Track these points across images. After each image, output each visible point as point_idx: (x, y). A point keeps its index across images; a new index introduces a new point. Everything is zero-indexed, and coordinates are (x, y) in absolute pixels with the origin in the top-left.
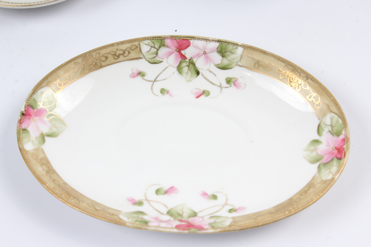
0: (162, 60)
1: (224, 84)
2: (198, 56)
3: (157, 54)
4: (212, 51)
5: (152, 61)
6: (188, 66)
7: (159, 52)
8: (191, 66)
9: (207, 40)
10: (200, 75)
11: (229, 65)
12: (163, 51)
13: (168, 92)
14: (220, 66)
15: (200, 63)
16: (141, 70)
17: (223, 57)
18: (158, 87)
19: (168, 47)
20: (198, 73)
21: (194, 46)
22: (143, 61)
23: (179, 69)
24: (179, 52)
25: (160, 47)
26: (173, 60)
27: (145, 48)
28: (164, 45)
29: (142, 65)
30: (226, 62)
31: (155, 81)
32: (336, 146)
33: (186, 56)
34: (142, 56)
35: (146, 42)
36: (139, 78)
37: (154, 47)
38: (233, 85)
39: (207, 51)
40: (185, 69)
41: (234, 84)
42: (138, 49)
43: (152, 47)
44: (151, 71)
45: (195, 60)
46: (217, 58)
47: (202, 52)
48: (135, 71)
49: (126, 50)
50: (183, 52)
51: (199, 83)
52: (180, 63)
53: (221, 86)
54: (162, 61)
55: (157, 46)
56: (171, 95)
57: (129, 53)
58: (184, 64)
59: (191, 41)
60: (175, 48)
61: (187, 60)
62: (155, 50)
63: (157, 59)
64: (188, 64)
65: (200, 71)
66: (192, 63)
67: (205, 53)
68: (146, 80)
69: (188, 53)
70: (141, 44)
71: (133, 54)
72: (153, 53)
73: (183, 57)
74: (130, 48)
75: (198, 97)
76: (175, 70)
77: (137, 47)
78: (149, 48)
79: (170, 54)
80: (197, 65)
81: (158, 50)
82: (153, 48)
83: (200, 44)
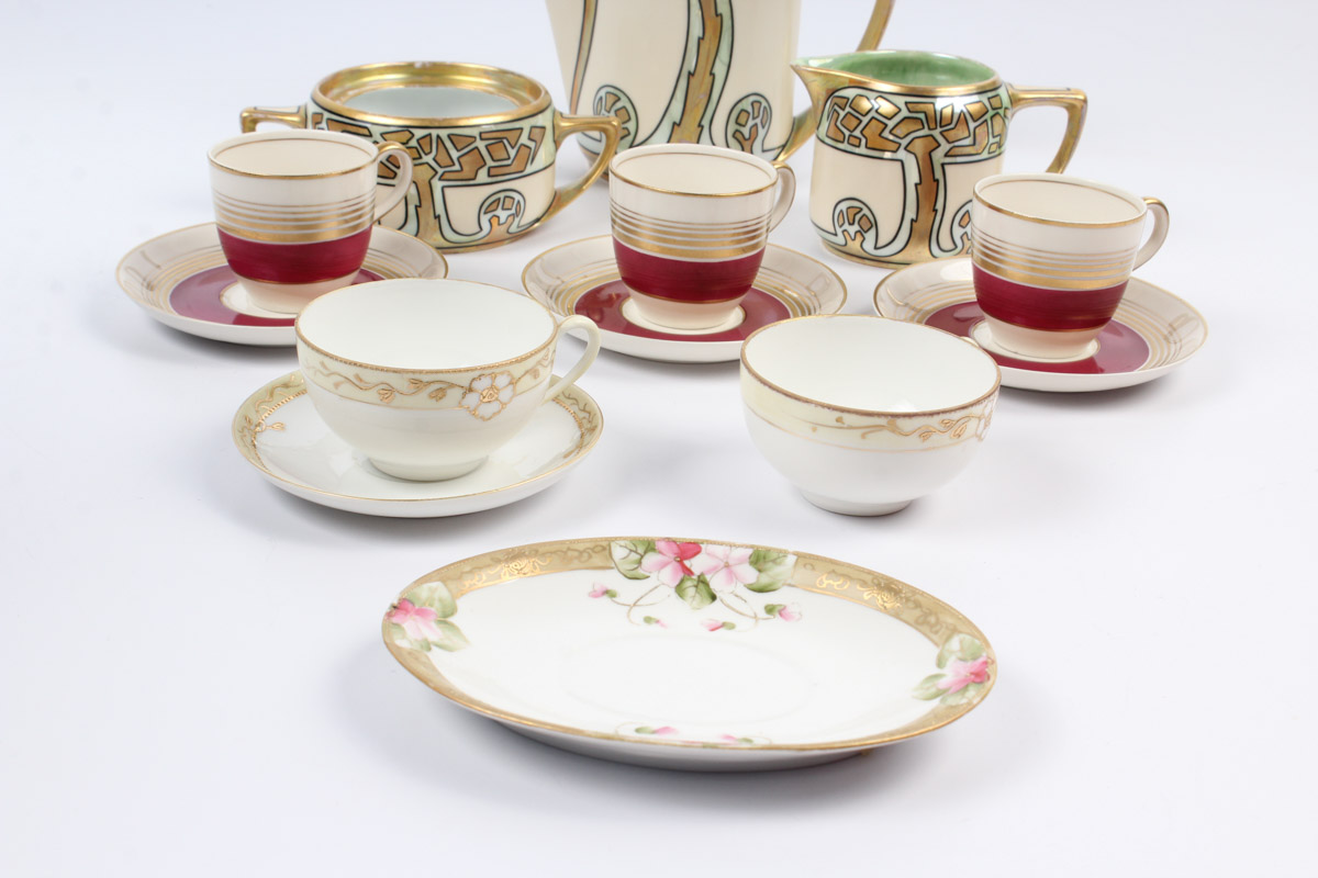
0: (648, 574)
1: (762, 614)
2: (715, 570)
3: (640, 563)
4: (741, 562)
5: (630, 574)
6: (696, 586)
7: (644, 561)
8: (701, 586)
9: (731, 545)
10: (717, 602)
11: (770, 585)
12: (651, 560)
13: (658, 622)
14: (755, 587)
15: (717, 583)
16: (610, 587)
17: (760, 571)
18: (638, 613)
19: (660, 552)
20: (714, 598)
21: (708, 554)
22: (614, 573)
23: (680, 589)
24: (681, 562)
25: (645, 553)
26: (669, 575)
27: (619, 553)
28: (653, 550)
29: (612, 579)
30: (764, 580)
31: (635, 605)
32: (973, 670)
33: (693, 569)
34: (613, 565)
35: (622, 543)
36: (605, 599)
37: (636, 552)
38: (777, 615)
39: (731, 562)
40: (691, 591)
41: (781, 615)
42: (607, 552)
43: (631, 551)
44: (628, 590)
45: (708, 577)
46: (751, 574)
47: (722, 564)
48: (598, 588)
49: (584, 551)
50: (687, 563)
51: (715, 612)
52: (682, 581)
53: (755, 617)
54: (648, 577)
55: (641, 550)
56: (663, 625)
57: (590, 557)
58: (688, 583)
59: (703, 546)
60: (672, 556)
61: (695, 577)
62: (638, 557)
63: (640, 572)
64: (695, 583)
65: (718, 595)
66: (702, 581)
67: (727, 566)
68: (618, 603)
69: (697, 564)
70: (613, 545)
71: (597, 560)
72: (635, 562)
73: (688, 572)
74: (592, 549)
75: (713, 630)
76: (672, 591)
77: (604, 549)
78: (626, 552)
79: (664, 565)
80: (712, 586)
81: (642, 557)
82: (633, 554)
83: (720, 551)
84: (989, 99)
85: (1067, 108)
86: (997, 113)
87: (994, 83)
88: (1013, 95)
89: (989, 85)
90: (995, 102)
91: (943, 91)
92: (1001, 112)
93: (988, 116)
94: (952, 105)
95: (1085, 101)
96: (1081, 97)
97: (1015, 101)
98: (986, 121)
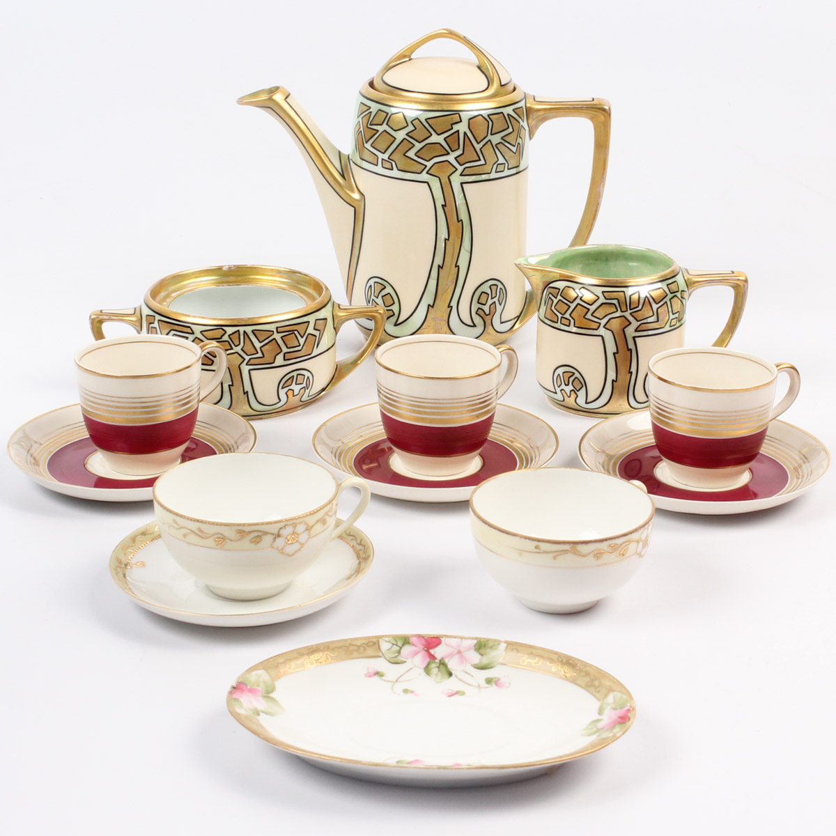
0: (405, 660)
1: (483, 684)
2: (451, 655)
3: (399, 652)
4: (468, 649)
5: (393, 660)
6: (438, 667)
7: (402, 651)
8: (442, 667)
9: (462, 638)
10: (453, 676)
11: (489, 664)
12: (407, 650)
13: (412, 692)
14: (479, 666)
15: (452, 664)
16: (379, 670)
17: (482, 655)
18: (399, 687)
19: (413, 645)
20: (450, 674)
21: (446, 645)
22: (382, 660)
23: (427, 670)
24: (428, 651)
25: (403, 645)
26: (420, 660)
27: (385, 646)
28: (409, 643)
29: (380, 664)
30: (485, 661)
31: (396, 681)
32: (620, 715)
33: (436, 655)
34: (381, 655)
35: (387, 639)
36: (376, 678)
37: (397, 645)
38: (494, 685)
39: (462, 650)
40: (435, 671)
41: (496, 684)
42: (377, 646)
43: (393, 644)
44: (391, 671)
45: (446, 661)
46: (475, 658)
47: (456, 651)
48: (371, 670)
49: (361, 646)
50: (432, 651)
51: (452, 684)
52: (429, 664)
53: (479, 687)
54: (405, 662)
55: (400, 644)
56: (416, 695)
57: (365, 649)
58: (433, 665)
59: (442, 639)
60: (422, 647)
61: (437, 661)
62: (398, 648)
63: (400, 658)
64: (438, 665)
65: (453, 672)
66: (442, 664)
67: (459, 652)
68: (385, 681)
69: (438, 652)
70: (380, 640)
71: (370, 652)
72: (396, 652)
73: (433, 657)
74: (367, 644)
75: (450, 696)
76: (422, 671)
77: (374, 643)
78: (389, 645)
79: (416, 653)
80: (449, 666)
81: (401, 648)
82: (395, 646)
83: (454, 642)
84: (668, 285)
85: (733, 287)
86: (675, 296)
87: (673, 271)
88: (688, 279)
89: (669, 273)
90: (673, 287)
91: (632, 281)
92: (679, 294)
93: (667, 299)
94: (638, 292)
95: (746, 281)
96: (743, 278)
97: (689, 284)
98: (666, 302)
